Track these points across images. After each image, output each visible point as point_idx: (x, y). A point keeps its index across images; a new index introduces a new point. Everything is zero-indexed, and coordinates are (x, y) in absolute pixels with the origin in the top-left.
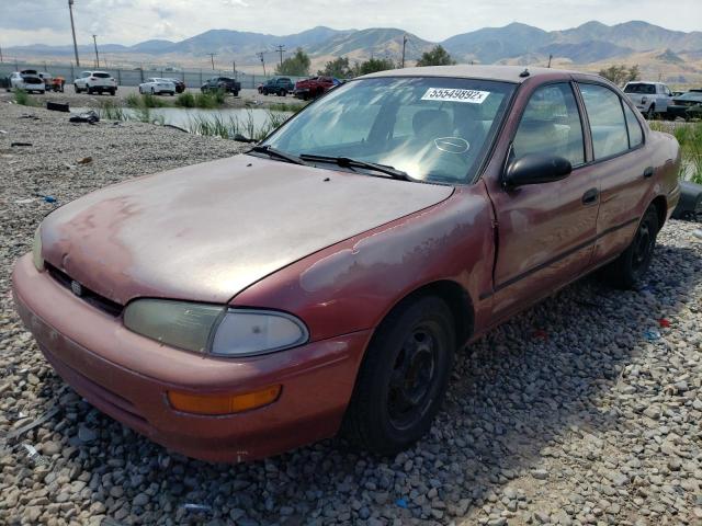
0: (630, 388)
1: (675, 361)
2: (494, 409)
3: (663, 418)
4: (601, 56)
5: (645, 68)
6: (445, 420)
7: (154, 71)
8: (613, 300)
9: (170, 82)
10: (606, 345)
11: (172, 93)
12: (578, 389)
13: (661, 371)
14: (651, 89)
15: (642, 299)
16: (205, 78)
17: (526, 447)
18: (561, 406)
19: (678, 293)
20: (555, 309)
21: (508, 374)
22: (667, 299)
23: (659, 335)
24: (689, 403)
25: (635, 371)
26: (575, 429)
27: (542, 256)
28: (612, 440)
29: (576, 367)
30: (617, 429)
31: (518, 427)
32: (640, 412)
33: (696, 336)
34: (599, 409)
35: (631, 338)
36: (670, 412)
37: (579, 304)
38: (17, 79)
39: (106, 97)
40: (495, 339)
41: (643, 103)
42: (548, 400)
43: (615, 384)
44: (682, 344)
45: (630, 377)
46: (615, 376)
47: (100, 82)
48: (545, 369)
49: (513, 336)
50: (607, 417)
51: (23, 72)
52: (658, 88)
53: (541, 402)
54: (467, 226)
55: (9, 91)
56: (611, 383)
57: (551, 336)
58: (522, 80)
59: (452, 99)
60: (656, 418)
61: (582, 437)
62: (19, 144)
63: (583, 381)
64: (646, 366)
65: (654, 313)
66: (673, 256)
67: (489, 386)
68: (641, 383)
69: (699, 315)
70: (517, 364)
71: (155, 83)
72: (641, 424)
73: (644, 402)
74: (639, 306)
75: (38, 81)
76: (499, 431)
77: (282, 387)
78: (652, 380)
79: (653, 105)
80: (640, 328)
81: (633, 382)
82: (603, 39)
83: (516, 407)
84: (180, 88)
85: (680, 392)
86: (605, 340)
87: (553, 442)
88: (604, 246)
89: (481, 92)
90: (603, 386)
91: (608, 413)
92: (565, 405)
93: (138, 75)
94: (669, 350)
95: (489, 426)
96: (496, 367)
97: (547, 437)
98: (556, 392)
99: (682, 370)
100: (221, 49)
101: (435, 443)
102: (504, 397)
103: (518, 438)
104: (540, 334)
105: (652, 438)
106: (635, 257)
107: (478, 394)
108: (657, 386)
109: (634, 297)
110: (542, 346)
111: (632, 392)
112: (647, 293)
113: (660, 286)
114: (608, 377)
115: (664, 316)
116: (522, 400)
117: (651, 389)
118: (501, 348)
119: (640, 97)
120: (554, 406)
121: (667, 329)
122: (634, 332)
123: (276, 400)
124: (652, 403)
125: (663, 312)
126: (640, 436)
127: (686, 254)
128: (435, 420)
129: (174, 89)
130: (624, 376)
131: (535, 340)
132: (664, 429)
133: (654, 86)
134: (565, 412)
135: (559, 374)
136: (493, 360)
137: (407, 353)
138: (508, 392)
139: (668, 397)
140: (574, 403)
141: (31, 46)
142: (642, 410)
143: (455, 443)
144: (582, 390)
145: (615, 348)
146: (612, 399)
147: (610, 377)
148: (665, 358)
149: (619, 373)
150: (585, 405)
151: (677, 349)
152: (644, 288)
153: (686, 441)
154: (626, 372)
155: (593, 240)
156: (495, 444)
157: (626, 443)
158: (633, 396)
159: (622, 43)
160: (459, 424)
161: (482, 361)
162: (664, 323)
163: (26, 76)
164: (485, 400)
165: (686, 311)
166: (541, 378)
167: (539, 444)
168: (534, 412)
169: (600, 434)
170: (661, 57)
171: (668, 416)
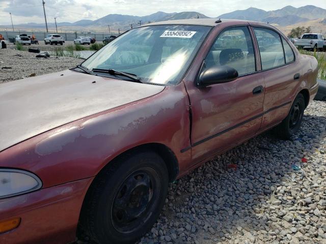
0: (278, 201)
1: (306, 184)
2: (194, 215)
3: (294, 222)
4: (293, 22)
5: (314, 28)
6: (164, 223)
7: (82, 34)
8: (278, 146)
9: (88, 39)
10: (268, 174)
11: (89, 44)
12: (247, 202)
13: (297, 190)
14: (315, 37)
15: (293, 146)
16: (105, 37)
17: (207, 241)
18: (234, 213)
19: (314, 142)
20: (245, 151)
21: (208, 192)
22: (308, 145)
23: (300, 167)
24: (312, 211)
25: (282, 191)
26: (240, 228)
27: (226, 125)
28: (261, 237)
29: (248, 188)
30: (265, 229)
31: (205, 227)
32: (281, 217)
33: (321, 168)
34: (257, 215)
35: (284, 169)
36: (299, 217)
37: (260, 148)
38: (18, 38)
39: (59, 46)
40: (206, 170)
41: (311, 43)
42: (228, 209)
43: (270, 198)
44: (313, 173)
45: (279, 194)
46: (270, 194)
47: (56, 39)
48: (230, 189)
49: (217, 168)
50: (261, 220)
51: (21, 35)
52: (318, 37)
53: (224, 210)
54: (168, 109)
55: (14, 44)
56: (267, 197)
57: (239, 168)
58: (216, 24)
59: (176, 36)
60: (290, 221)
61: (243, 235)
62: (6, 68)
63: (251, 196)
64: (289, 187)
65: (299, 154)
66: (315, 121)
67: (196, 199)
68: (285, 198)
69: (325, 155)
70: (215, 185)
71: (81, 39)
72: (281, 226)
73: (284, 211)
74: (291, 150)
75: (28, 40)
76: (194, 230)
77: (21, 219)
78: (291, 196)
79: (316, 45)
80: (290, 163)
81: (280, 198)
82: (294, 14)
83: (208, 213)
84: (93, 41)
85: (307, 204)
86: (268, 171)
87: (224, 238)
88: (269, 118)
89: (192, 32)
90: (262, 200)
91: (262, 218)
92: (237, 212)
93: (74, 36)
94: (304, 176)
95: (188, 227)
96: (203, 187)
97: (222, 234)
98: (233, 204)
99: (309, 190)
100: (114, 23)
101: (153, 238)
102: (202, 206)
103: (204, 235)
104: (233, 167)
105: (286, 236)
106: (291, 122)
107: (188, 205)
108: (293, 200)
109: (290, 144)
110: (232, 174)
111: (278, 204)
112: (297, 142)
113: (305, 138)
114: (266, 194)
115: (304, 156)
116: (213, 209)
117: (290, 202)
118: (209, 175)
119: (309, 40)
120: (231, 213)
121: (305, 164)
122: (287, 165)
123: (17, 227)
124: (290, 211)
125: (305, 153)
126: (278, 234)
127: (321, 120)
128: (157, 222)
129: (90, 42)
130: (276, 194)
131: (229, 170)
132: (294, 230)
133: (316, 35)
134: (236, 217)
135: (237, 192)
136: (203, 183)
137: (128, 188)
138: (205, 203)
139: (299, 207)
140: (243, 211)
141: (29, 24)
142: (282, 216)
143: (165, 239)
144: (249, 203)
145: (274, 175)
146: (265, 208)
147: (267, 194)
148: (301, 182)
149: (273, 192)
150: (250, 212)
151: (308, 176)
152: (296, 139)
153: (306, 238)
154: (277, 191)
155: (262, 115)
156: (189, 239)
157: (269, 239)
158: (278, 207)
159: (303, 16)
160: (171, 225)
161: (196, 183)
162: (304, 160)
163: (22, 37)
164: (191, 209)
165: (318, 153)
166: (227, 194)
167: (216, 240)
168: (217, 217)
169: (255, 233)
170: (322, 22)
171: (297, 220)
